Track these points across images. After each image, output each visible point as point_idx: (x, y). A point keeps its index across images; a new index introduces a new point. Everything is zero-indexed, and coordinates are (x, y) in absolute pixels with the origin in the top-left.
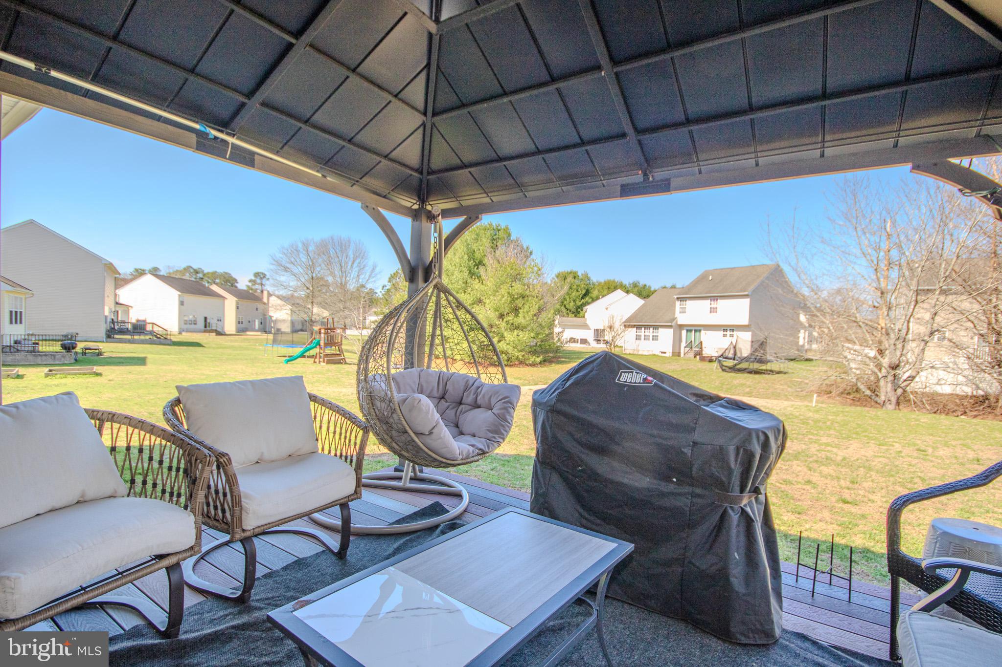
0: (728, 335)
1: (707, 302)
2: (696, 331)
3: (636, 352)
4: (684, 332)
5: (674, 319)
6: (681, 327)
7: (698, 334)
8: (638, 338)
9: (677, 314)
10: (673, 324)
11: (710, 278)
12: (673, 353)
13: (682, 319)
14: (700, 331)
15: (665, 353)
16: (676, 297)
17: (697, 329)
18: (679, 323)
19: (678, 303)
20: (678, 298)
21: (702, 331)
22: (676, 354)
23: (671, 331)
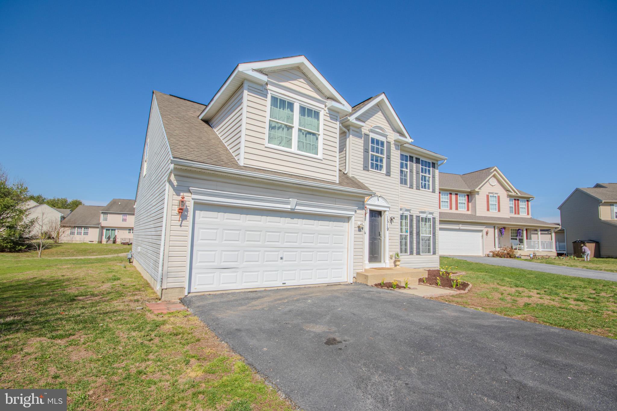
0: (131, 232)
1: (121, 217)
2: (112, 230)
3: (70, 242)
4: (105, 231)
5: (99, 224)
6: (103, 228)
7: (113, 231)
8: (72, 233)
9: (101, 220)
10: (99, 226)
11: (120, 204)
12: (98, 241)
13: (104, 224)
14: (115, 230)
15: (93, 242)
16: (101, 212)
17: (114, 229)
18: (102, 226)
19: (102, 216)
20: (102, 213)
21: (116, 231)
22: (100, 242)
23: (98, 230)
